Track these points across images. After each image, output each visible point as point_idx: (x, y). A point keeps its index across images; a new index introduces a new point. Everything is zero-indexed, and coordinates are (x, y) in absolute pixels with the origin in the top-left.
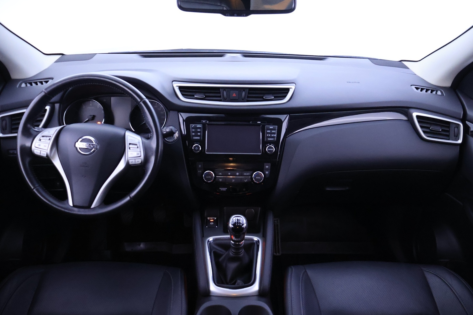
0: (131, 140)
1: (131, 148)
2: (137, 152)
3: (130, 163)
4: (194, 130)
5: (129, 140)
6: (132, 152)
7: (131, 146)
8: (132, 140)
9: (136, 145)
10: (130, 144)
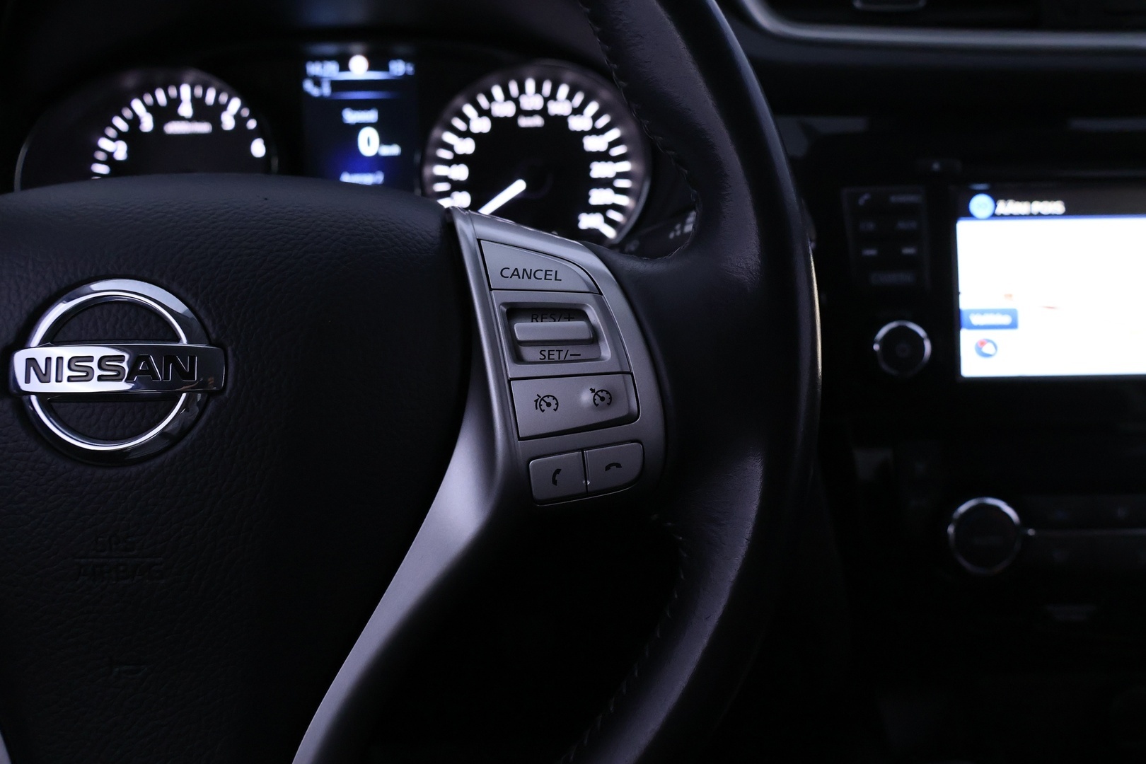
0: (516, 273)
1: (530, 353)
2: (597, 382)
3: (541, 488)
4: (871, 226)
5: (496, 281)
6: (544, 387)
7: (524, 329)
8: (530, 275)
9: (576, 313)
10: (514, 312)
